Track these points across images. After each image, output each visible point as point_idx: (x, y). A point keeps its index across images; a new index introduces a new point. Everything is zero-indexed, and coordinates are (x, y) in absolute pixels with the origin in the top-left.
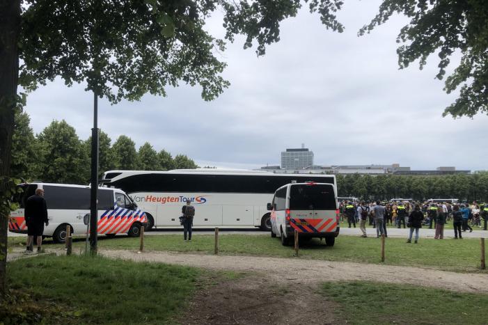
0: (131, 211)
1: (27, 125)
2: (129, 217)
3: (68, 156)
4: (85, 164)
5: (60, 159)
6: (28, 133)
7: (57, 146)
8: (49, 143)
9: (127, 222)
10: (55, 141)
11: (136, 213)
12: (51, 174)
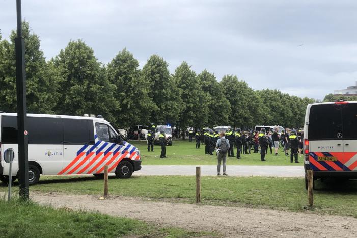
0: (117, 146)
1: (37, 48)
2: (116, 153)
3: (86, 82)
4: (107, 92)
5: (76, 86)
6: (38, 57)
7: (73, 71)
8: (65, 68)
9: (113, 159)
10: (71, 66)
11: (124, 147)
12: (68, 104)
